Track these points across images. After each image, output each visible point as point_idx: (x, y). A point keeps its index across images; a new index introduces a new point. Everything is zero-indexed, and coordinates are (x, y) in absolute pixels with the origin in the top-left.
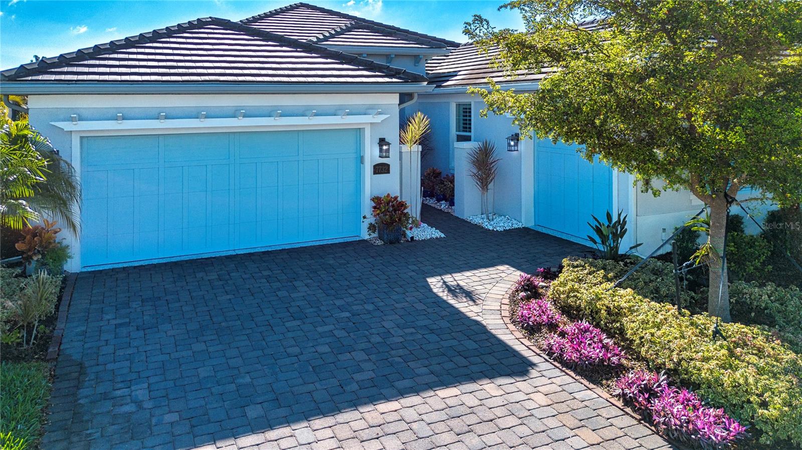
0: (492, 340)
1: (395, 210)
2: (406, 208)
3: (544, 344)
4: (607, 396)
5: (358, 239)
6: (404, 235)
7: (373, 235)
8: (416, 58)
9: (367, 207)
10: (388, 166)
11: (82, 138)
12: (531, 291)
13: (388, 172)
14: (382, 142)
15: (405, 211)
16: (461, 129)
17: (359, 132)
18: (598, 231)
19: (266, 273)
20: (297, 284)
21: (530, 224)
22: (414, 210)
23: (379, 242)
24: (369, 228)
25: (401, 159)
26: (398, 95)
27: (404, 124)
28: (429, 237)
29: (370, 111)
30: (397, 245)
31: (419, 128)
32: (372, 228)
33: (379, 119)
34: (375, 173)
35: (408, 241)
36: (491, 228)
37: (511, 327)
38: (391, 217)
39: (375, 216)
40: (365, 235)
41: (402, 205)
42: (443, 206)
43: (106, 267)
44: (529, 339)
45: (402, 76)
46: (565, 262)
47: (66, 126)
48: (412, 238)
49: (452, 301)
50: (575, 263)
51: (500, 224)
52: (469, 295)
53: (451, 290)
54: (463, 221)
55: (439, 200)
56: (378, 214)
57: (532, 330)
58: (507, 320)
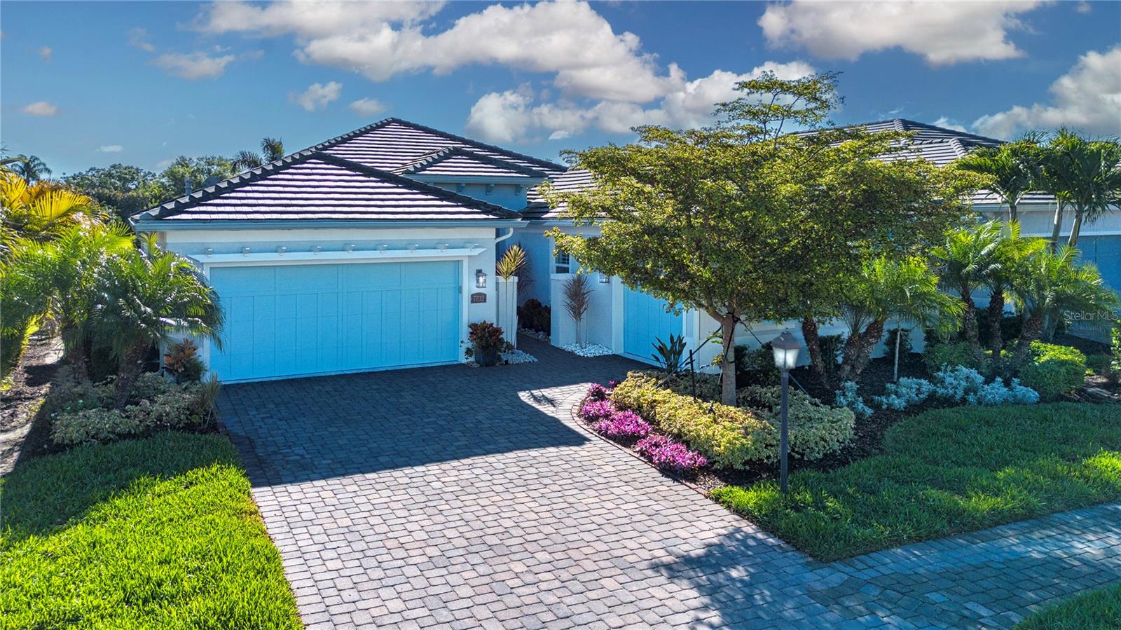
0: (560, 426)
1: (490, 336)
2: (502, 333)
3: (597, 426)
4: (631, 452)
5: (456, 363)
6: (499, 359)
7: (471, 359)
8: (518, 188)
9: (465, 331)
10: (485, 295)
11: (211, 268)
12: (599, 396)
13: (485, 301)
14: (479, 273)
15: (501, 336)
16: (561, 260)
17: (457, 263)
18: (661, 350)
19: (376, 387)
20: (403, 394)
21: (620, 352)
22: (509, 335)
23: (476, 365)
24: (467, 353)
25: (497, 289)
26: (494, 230)
27: (500, 256)
28: (522, 361)
29: (467, 245)
30: (492, 368)
31: (515, 260)
32: (469, 352)
33: (477, 252)
34: (472, 302)
35: (502, 364)
36: (582, 355)
37: (577, 419)
38: (487, 341)
39: (472, 341)
40: (463, 359)
41: (498, 331)
42: (541, 335)
43: (232, 382)
44: (588, 425)
45: (498, 212)
46: (630, 373)
47: (201, 258)
48: (506, 362)
49: (535, 405)
50: (637, 375)
51: (591, 351)
52: (551, 402)
53: (537, 399)
54: (558, 348)
55: (537, 331)
56: (475, 339)
57: (591, 419)
58: (575, 415)
